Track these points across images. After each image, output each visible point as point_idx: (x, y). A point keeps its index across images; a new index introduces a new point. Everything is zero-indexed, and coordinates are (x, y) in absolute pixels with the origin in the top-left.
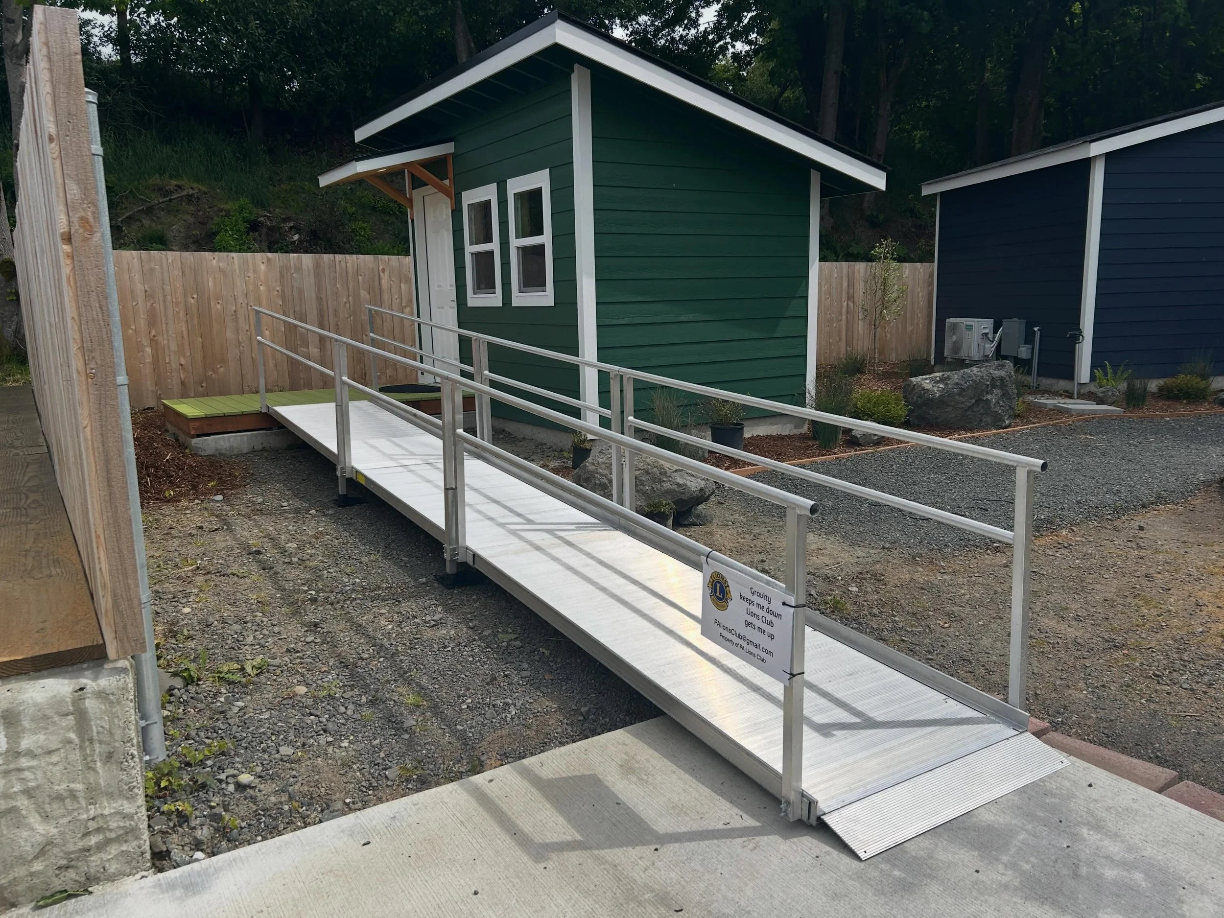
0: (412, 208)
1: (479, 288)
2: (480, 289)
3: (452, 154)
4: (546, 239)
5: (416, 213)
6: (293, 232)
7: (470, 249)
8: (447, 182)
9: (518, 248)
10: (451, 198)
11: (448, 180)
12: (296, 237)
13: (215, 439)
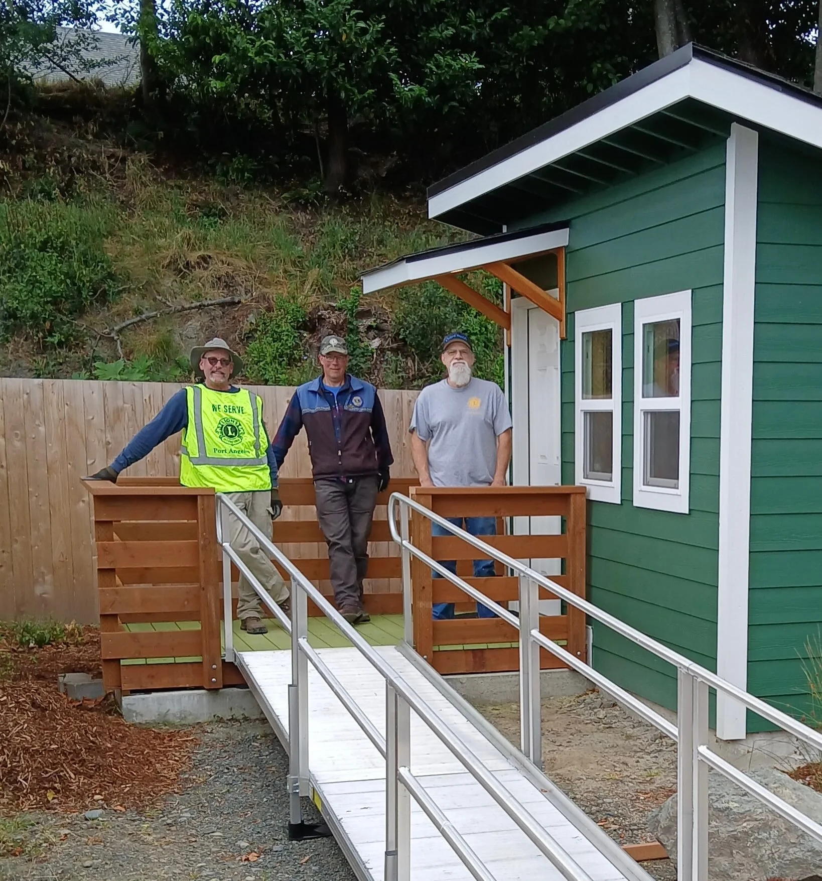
0: (509, 328)
1: (593, 469)
2: (594, 471)
3: (566, 247)
4: (681, 403)
5: (515, 337)
6: (371, 334)
7: (584, 404)
8: (555, 293)
9: (646, 413)
10: (561, 321)
11: (558, 289)
12: (376, 343)
13: (158, 699)
